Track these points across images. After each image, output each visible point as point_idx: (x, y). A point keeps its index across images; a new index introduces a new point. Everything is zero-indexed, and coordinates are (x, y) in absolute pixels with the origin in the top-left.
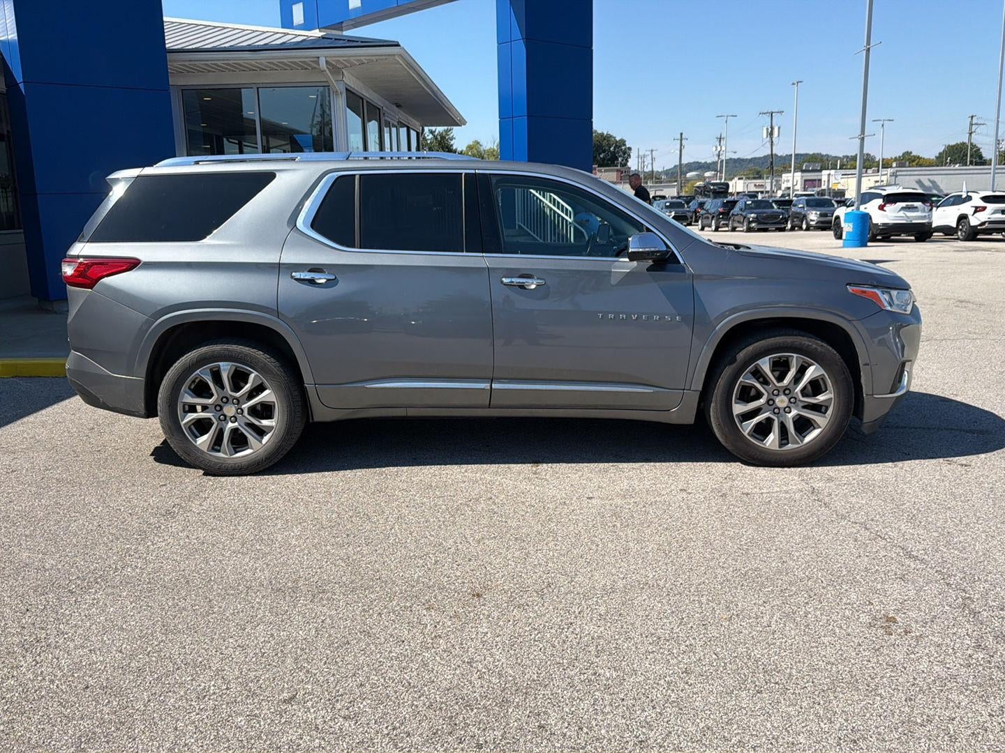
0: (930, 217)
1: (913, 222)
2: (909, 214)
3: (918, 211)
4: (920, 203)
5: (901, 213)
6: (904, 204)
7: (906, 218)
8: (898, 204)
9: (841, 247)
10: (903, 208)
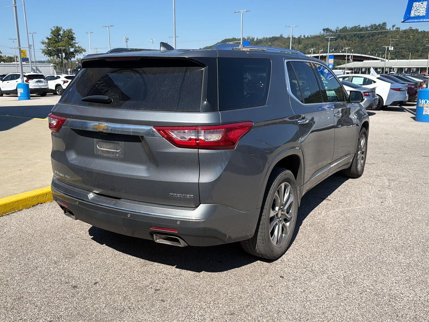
0: (47, 85)
1: (42, 87)
2: (40, 84)
3: (43, 83)
4: (43, 79)
5: (36, 84)
6: (37, 80)
7: (39, 86)
8: (34, 79)
9: (18, 100)
10: (37, 82)
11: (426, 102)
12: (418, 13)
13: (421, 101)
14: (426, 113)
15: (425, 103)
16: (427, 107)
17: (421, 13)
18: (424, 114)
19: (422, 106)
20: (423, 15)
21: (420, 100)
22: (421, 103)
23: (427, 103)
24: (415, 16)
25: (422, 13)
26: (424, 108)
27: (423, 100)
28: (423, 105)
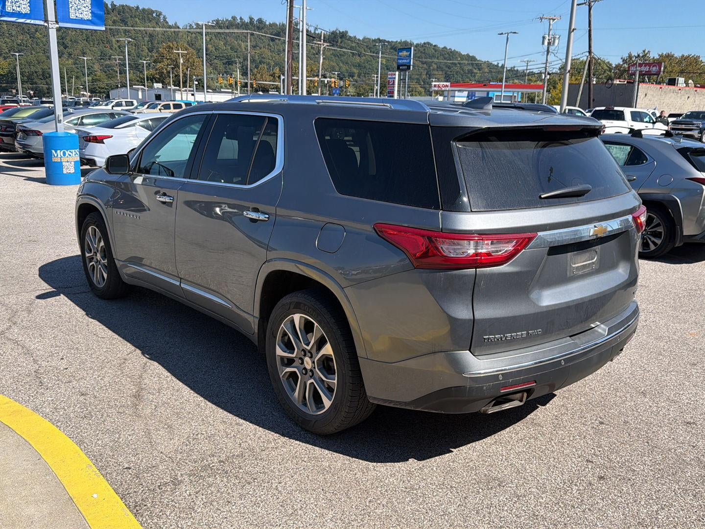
11: (64, 154)
12: (18, 8)
13: (56, 152)
14: (68, 171)
15: (62, 156)
16: (68, 162)
17: (22, 8)
18: (65, 172)
19: (59, 161)
20: (26, 12)
21: (53, 151)
22: (56, 155)
23: (66, 156)
24: (14, 12)
25: (24, 8)
26: (64, 163)
27: (59, 151)
28: (61, 160)
